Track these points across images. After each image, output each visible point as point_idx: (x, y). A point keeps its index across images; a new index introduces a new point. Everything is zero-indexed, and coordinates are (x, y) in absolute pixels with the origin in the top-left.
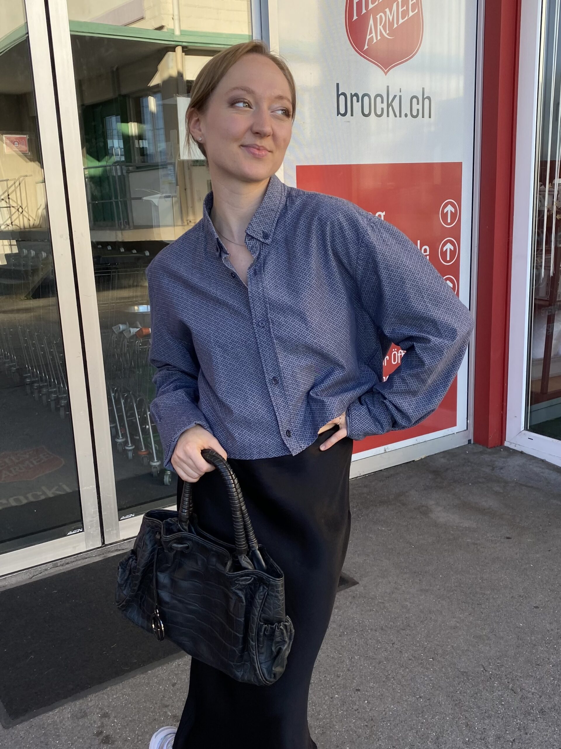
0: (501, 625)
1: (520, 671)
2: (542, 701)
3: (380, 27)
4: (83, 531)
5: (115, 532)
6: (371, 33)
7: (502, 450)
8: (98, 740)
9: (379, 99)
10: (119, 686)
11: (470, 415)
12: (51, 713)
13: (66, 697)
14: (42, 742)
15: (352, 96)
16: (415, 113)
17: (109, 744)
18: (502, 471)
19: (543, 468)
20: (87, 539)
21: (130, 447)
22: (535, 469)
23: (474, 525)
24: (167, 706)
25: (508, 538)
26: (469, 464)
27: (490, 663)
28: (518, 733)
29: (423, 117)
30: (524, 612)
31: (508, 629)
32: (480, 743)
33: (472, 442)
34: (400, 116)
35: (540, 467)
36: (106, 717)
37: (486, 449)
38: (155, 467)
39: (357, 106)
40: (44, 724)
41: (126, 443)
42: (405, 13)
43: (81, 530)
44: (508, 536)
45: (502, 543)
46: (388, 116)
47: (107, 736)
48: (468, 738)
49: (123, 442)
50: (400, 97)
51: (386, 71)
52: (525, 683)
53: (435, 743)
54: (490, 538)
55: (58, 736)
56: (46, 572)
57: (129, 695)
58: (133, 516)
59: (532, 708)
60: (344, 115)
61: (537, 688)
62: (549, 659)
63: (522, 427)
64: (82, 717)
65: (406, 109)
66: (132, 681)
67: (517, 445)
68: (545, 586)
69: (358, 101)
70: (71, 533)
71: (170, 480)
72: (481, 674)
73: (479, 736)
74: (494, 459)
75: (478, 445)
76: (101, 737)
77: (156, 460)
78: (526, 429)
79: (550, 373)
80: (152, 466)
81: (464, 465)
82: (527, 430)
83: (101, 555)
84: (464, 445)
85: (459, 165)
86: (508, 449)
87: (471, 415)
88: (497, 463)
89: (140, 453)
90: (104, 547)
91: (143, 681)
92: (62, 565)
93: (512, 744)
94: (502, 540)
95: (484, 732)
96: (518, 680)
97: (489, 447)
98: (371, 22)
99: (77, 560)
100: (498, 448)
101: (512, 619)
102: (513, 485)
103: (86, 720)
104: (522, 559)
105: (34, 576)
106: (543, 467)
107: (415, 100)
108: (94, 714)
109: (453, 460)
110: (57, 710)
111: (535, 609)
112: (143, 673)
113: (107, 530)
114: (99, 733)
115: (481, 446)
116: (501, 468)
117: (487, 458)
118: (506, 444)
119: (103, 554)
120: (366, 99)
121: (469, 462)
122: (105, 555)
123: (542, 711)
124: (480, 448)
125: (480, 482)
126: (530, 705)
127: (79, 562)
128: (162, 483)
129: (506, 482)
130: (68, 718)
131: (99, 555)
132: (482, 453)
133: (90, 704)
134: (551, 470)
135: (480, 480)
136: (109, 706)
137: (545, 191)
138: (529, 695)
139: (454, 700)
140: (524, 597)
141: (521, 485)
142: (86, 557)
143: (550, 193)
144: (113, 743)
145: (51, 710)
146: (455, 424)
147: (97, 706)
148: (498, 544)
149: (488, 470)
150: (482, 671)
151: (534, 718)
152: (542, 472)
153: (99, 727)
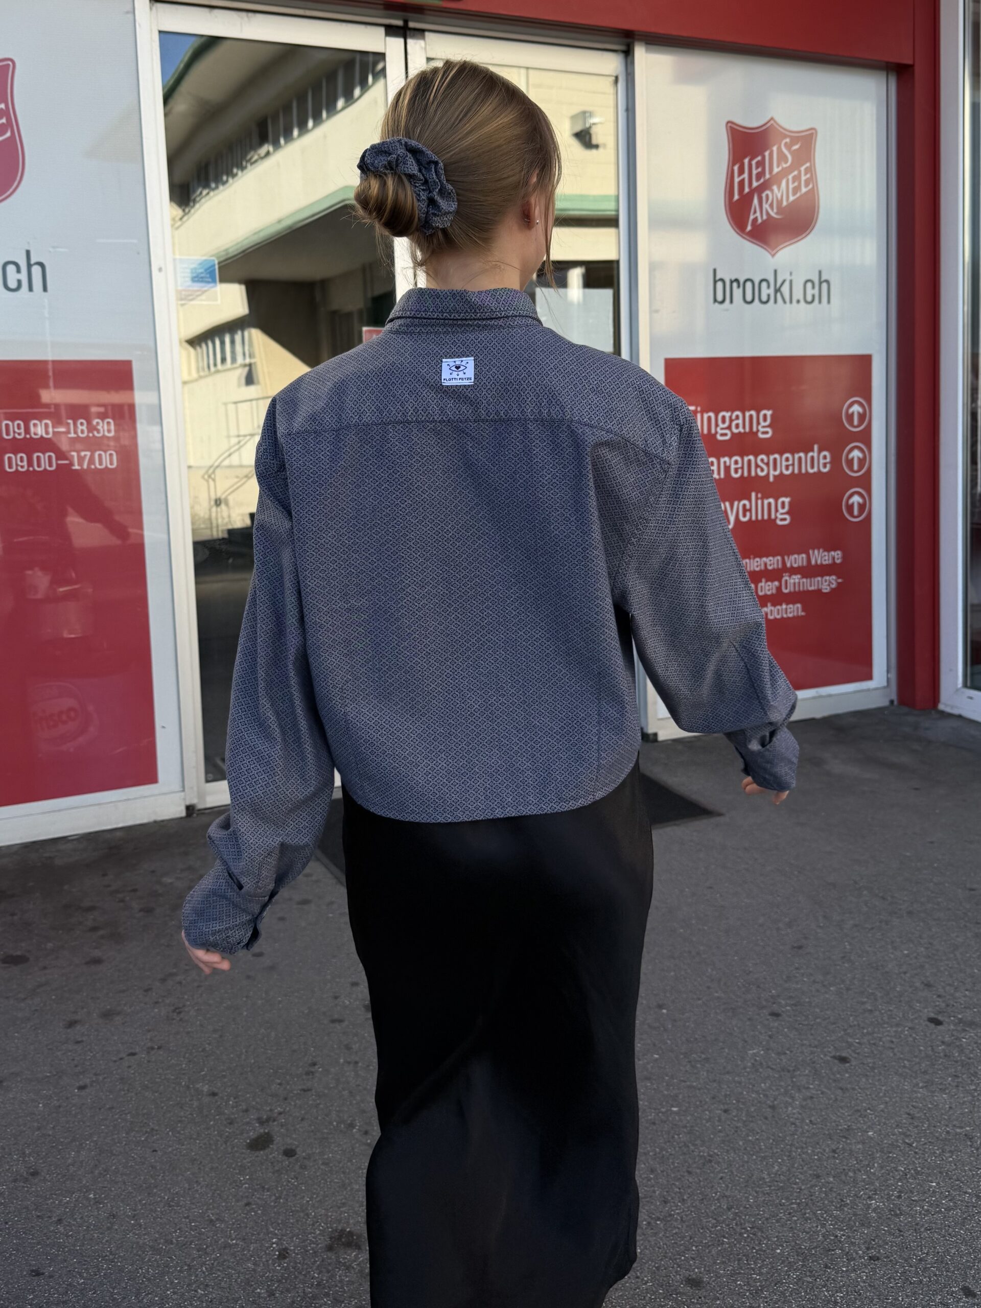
3: (766, 206)
6: (755, 212)
9: (764, 284)
15: (732, 282)
23: (877, 777)
26: (886, 723)
29: (820, 303)
33: (896, 703)
34: (791, 302)
39: (738, 293)
42: (796, 190)
44: (916, 787)
46: (776, 303)
50: (791, 281)
51: (772, 253)
54: (894, 788)
60: (723, 302)
63: (960, 683)
65: (798, 294)
67: (953, 708)
69: (739, 286)
74: (921, 720)
75: (903, 705)
82: (966, 687)
84: (885, 707)
85: (869, 358)
86: (942, 712)
87: (893, 667)
88: (923, 724)
94: (908, 791)
97: (915, 709)
98: (756, 201)
100: (927, 710)
102: (938, 745)
107: (809, 285)
109: (863, 718)
116: (926, 728)
117: (910, 718)
118: (941, 707)
120: (749, 285)
124: (905, 709)
125: (894, 740)
129: (929, 741)
132: (908, 713)
141: (948, 744)
146: (870, 678)
148: (901, 793)
149: (908, 730)
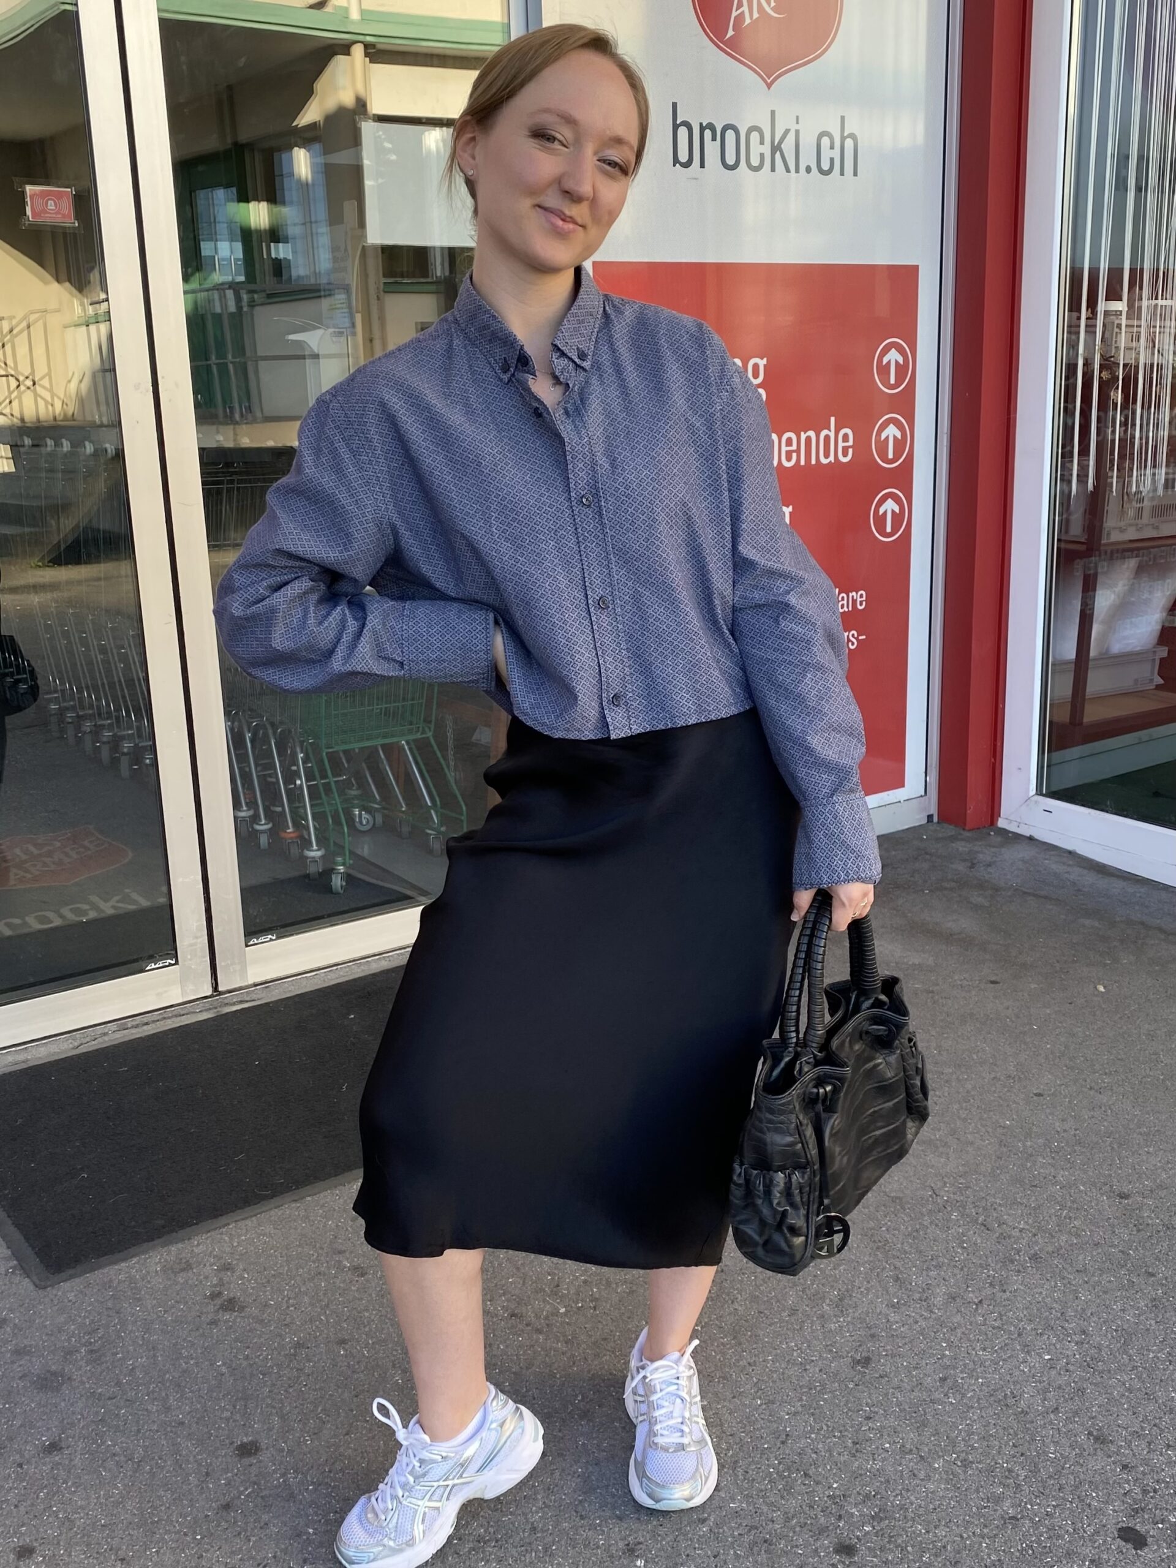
0: (970, 1124)
1: (1000, 1195)
2: (1036, 1243)
4: (177, 963)
5: (238, 967)
6: (740, 5)
7: (992, 833)
8: (215, 1305)
9: (755, 136)
10: (252, 1221)
11: (931, 766)
12: (123, 1264)
13: (151, 1239)
14: (108, 1309)
15: (702, 129)
16: (825, 166)
17: (235, 1311)
18: (990, 870)
19: (1069, 865)
20: (183, 981)
21: (263, 826)
22: (1054, 866)
23: (931, 961)
24: (340, 1252)
25: (993, 982)
26: (928, 857)
27: (945, 1183)
28: (989, 1291)
29: (842, 174)
30: (1015, 1102)
31: (983, 1130)
32: (918, 1306)
33: (935, 819)
34: (797, 171)
35: (1064, 864)
36: (227, 1269)
37: (962, 832)
38: (314, 860)
39: (712, 149)
40: (111, 1281)
41: (255, 818)
43: (173, 962)
44: (993, 979)
45: (981, 990)
46: (773, 169)
47: (230, 1300)
48: (897, 1298)
49: (249, 817)
50: (797, 132)
51: (769, 81)
52: (1009, 1215)
53: (837, 1306)
54: (959, 983)
55: (139, 1300)
56: (106, 1038)
57: (270, 1235)
58: (274, 938)
59: (1018, 1252)
60: (687, 164)
61: (1030, 1221)
62: (1054, 1177)
63: (1031, 788)
64: (183, 1270)
65: (808, 158)
66: (276, 1214)
67: (1021, 825)
68: (1057, 1060)
69: (714, 139)
70: (153, 966)
71: (344, 884)
72: (928, 1200)
73: (917, 1296)
74: (976, 849)
75: (945, 825)
76: (218, 1301)
77: (315, 847)
78: (1039, 792)
79: (1088, 690)
80: (307, 858)
81: (916, 859)
82: (1042, 794)
83: (210, 1009)
84: (920, 826)
85: (913, 271)
86: (1004, 832)
87: (934, 765)
88: (981, 856)
89: (283, 835)
90: (216, 996)
91: (297, 1213)
92: (137, 1026)
93: (976, 1309)
94: (982, 986)
95: (928, 1289)
96: (995, 1209)
97: (967, 828)
99: (165, 1018)
100: (985, 831)
101: (992, 1113)
102: (1009, 893)
103: (190, 1273)
104: (1018, 1017)
105: (82, 1044)
106: (1071, 862)
107: (825, 141)
108: (205, 1265)
109: (895, 851)
110: (135, 1260)
111: (1035, 1098)
112: (295, 1201)
113: (223, 964)
114: (214, 1296)
115: (952, 827)
116: (989, 865)
117: (962, 847)
118: (1001, 823)
119: (216, 1008)
120: (730, 135)
121: (926, 853)
122: (219, 1009)
123: (1035, 1257)
124: (950, 830)
125: (946, 889)
126: (1013, 1249)
127: (169, 1021)
128: (328, 889)
129: (997, 889)
130: (157, 1272)
131: (207, 1010)
132: (953, 839)
133: (196, 1250)
134: (1084, 868)
135: (946, 885)
136: (232, 1253)
137: (1079, 326)
138: (1015, 1233)
139: (874, 1241)
140: (1016, 1079)
141: (1025, 893)
142: (182, 1013)
143: (1089, 329)
144: (242, 1308)
145: (124, 1260)
146: (901, 784)
147: (211, 1252)
148: (974, 993)
149: (961, 867)
150: (931, 1196)
151: (1021, 1269)
152: (1068, 872)
153: (215, 1286)
